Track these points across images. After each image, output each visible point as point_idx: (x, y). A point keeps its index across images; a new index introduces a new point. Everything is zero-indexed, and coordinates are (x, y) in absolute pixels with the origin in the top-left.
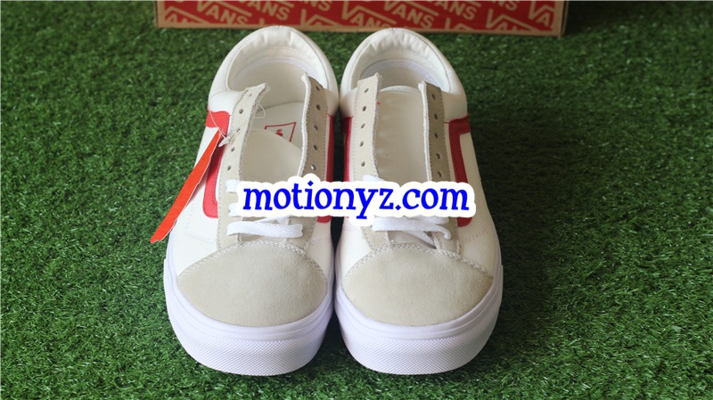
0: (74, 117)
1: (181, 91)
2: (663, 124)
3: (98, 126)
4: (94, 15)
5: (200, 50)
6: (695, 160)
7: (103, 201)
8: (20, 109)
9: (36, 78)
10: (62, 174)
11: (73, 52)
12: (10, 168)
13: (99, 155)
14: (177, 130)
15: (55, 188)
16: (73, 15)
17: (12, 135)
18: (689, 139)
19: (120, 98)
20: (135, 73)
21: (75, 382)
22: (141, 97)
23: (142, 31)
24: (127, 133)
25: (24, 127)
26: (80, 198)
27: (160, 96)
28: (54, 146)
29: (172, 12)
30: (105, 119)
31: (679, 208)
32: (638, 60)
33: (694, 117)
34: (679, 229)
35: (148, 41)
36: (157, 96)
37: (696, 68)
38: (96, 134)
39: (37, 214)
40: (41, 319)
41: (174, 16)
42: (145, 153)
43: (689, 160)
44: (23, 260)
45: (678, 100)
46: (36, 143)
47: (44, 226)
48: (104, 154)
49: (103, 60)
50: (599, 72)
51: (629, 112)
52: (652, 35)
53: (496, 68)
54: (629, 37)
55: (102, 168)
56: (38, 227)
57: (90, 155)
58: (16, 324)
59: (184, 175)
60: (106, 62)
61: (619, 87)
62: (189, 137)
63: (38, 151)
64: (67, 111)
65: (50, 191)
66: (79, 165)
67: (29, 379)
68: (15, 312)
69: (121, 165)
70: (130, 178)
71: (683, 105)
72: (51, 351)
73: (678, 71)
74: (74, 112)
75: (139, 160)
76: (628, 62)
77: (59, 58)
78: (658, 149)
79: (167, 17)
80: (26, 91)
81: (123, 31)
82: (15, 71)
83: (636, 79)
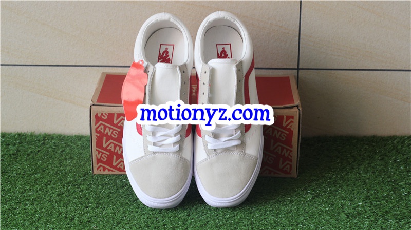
0: (46, 212)
2: (343, 216)
4: (61, 168)
5: (112, 184)
8: (20, 209)
16: (51, 168)
17: (15, 220)
18: (356, 223)
20: (79, 194)
22: (81, 204)
23: (84, 176)
24: (72, 220)
25: (21, 217)
29: (101, 166)
33: (359, 214)
35: (87, 180)
37: (363, 192)
41: (102, 168)
49: (64, 188)
52: (342, 178)
54: (330, 178)
71: (354, 209)
73: (354, 194)
78: (339, 227)
79: (98, 169)
80: (24, 201)
81: (75, 175)
82: (19, 192)
83: (332, 197)
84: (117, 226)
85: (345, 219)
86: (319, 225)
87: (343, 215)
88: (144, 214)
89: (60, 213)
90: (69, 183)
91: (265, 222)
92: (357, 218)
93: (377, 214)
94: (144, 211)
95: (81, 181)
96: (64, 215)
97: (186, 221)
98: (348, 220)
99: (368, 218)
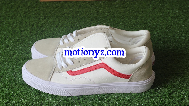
0: (19, 22)
1: (47, 16)
3: (26, 24)
5: (51, 6)
6: (178, 26)
7: (27, 41)
8: (6, 21)
9: (10, 14)
10: (17, 35)
11: (19, 8)
12: (4, 35)
13: (26, 31)
14: (46, 24)
15: (15, 39)
17: (4, 27)
19: (31, 18)
20: (35, 12)
21: (21, 82)
22: (36, 17)
24: (33, 26)
25: (7, 25)
26: (21, 41)
27: (41, 17)
28: (14, 29)
30: (27, 23)
31: (174, 37)
32: (163, 4)
34: (174, 42)
36: (40, 17)
37: (178, 5)
38: (25, 26)
39: (10, 45)
40: (12, 68)
42: (38, 30)
43: (176, 26)
44: (7, 55)
45: (173, 13)
46: (10, 29)
47: (13, 47)
48: (27, 31)
50: (153, 7)
51: (161, 16)
53: (127, 7)
55: (27, 34)
56: (11, 48)
57: (24, 31)
58: (6, 70)
59: (48, 34)
60: (27, 10)
61: (158, 11)
62: (49, 26)
63: (10, 31)
64: (18, 21)
65: (14, 39)
66: (21, 33)
67: (9, 82)
68: (5, 67)
69: (31, 33)
70: (34, 36)
71: (175, 14)
72: (15, 75)
73: (173, 6)
74: (20, 21)
75: (36, 32)
76: (160, 5)
77: (15, 9)
80: (7, 17)
83: (163, 9)
84: (56, 28)
85: (170, 19)
86: (158, 23)
87: (170, 18)
88: (69, 21)
89: (26, 23)
90: (29, 7)
91: (131, 23)
92: (177, 19)
93: (186, 17)
94: (69, 19)
95: (35, 6)
96: (28, 24)
97: (91, 24)
98: (172, 20)
99: (182, 18)
